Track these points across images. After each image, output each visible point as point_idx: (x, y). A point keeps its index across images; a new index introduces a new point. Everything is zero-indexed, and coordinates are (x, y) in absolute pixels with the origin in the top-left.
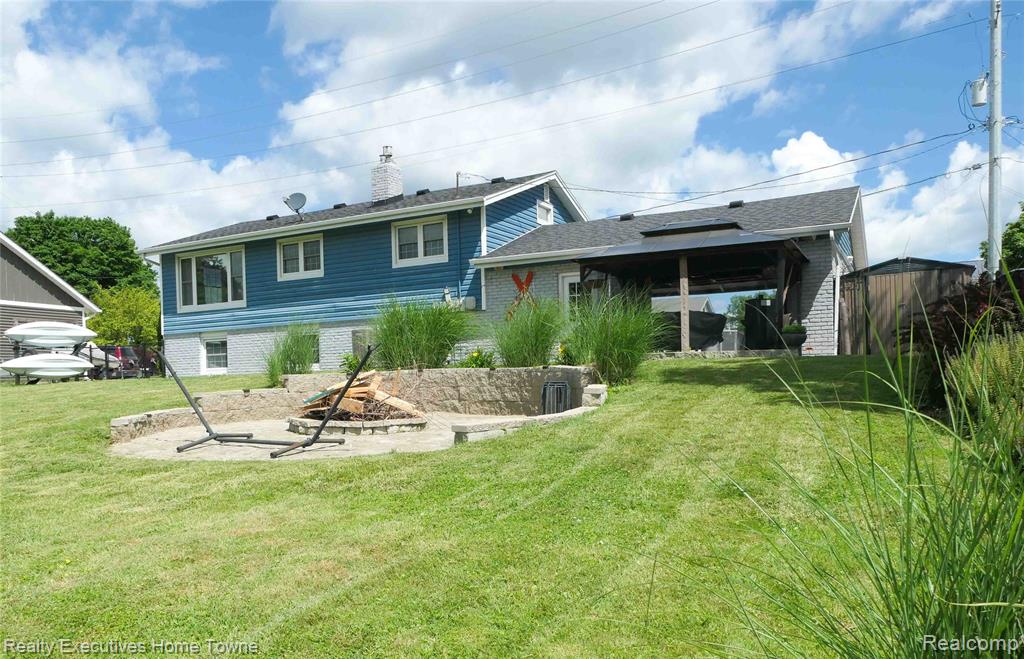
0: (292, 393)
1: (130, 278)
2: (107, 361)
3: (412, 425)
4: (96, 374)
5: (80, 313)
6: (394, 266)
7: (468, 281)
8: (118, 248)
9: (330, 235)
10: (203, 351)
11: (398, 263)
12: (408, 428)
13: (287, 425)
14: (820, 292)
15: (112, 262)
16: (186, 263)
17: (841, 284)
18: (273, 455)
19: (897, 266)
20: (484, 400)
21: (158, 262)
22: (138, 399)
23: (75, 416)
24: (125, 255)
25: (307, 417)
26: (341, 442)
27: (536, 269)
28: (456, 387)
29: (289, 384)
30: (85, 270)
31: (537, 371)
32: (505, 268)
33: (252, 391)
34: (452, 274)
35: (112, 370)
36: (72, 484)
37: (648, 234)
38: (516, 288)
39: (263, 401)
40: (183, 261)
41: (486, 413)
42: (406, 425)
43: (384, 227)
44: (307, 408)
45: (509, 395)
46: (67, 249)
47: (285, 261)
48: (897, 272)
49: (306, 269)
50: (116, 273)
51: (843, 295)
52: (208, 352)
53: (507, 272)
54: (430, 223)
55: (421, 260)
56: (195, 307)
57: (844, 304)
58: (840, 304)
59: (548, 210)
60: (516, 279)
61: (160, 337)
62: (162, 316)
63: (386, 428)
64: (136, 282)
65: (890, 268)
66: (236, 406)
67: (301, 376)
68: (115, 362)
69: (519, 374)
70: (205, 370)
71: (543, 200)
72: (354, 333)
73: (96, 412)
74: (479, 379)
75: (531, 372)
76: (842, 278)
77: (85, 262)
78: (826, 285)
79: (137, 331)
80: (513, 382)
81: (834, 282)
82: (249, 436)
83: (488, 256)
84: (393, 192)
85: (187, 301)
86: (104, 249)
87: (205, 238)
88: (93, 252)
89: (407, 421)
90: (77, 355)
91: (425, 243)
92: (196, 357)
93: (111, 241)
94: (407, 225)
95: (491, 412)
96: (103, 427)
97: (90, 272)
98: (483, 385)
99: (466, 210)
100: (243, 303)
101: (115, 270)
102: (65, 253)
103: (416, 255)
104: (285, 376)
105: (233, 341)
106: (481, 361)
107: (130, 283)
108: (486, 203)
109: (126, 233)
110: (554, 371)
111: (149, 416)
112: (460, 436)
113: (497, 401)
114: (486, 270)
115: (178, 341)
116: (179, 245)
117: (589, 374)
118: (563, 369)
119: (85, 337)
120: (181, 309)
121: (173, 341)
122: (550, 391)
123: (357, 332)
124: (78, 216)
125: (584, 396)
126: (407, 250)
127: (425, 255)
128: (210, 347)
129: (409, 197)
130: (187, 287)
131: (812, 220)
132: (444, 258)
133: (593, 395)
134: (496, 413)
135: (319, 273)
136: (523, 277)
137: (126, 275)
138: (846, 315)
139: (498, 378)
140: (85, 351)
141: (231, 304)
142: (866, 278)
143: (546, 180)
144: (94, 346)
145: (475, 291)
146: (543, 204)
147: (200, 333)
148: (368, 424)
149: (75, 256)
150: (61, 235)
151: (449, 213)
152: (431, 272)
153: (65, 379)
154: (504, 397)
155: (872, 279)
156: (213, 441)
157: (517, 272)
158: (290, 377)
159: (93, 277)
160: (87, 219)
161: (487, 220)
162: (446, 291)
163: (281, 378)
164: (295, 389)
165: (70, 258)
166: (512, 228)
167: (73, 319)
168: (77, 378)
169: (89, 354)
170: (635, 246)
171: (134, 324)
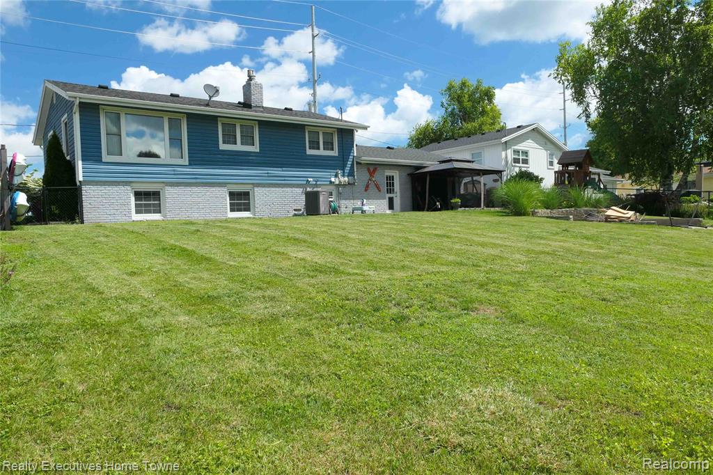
6: (307, 153)
10: (132, 199)
11: (309, 151)
27: (377, 166)
38: (369, 174)
49: (242, 144)
52: (138, 199)
53: (365, 166)
54: (326, 132)
55: (323, 152)
56: (125, 158)
60: (369, 170)
70: (134, 216)
91: (324, 142)
94: (314, 130)
100: (185, 161)
103: (319, 149)
114: (356, 163)
115: (102, 188)
120: (106, 158)
121: (93, 188)
127: (324, 149)
128: (140, 195)
132: (335, 153)
135: (255, 149)
141: (170, 161)
145: (352, 174)
147: (131, 182)
152: (328, 160)
157: (369, 167)
162: (339, 172)
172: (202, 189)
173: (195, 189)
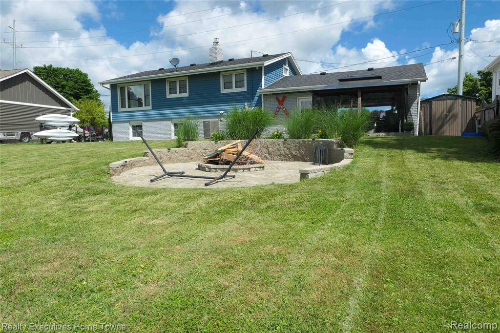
0: (190, 150)
1: (88, 96)
2: (84, 133)
3: (260, 167)
4: (78, 139)
5: (70, 111)
6: (222, 92)
7: (255, 101)
8: (83, 82)
9: (192, 77)
10: (131, 130)
11: (223, 91)
12: (259, 169)
13: (197, 167)
14: (412, 108)
15: (79, 88)
16: (122, 89)
17: (421, 104)
18: (206, 185)
19: (444, 97)
20: (281, 154)
21: (109, 88)
22: (114, 153)
23: (85, 162)
24: (85, 86)
25: (208, 163)
26: (234, 177)
27: (286, 95)
28: (267, 148)
29: (189, 146)
30: (67, 91)
31: (310, 141)
32: (273, 94)
33: (172, 149)
34: (249, 96)
35: (86, 137)
36: (105, 203)
37: (341, 80)
38: (277, 103)
39: (177, 154)
40: (121, 87)
41: (282, 160)
42: (258, 167)
43: (217, 74)
44: (207, 158)
45: (294, 153)
46: (58, 82)
47: (170, 89)
48: (444, 100)
49: (180, 93)
50: (82, 94)
51: (421, 110)
52: (133, 129)
53: (273, 96)
54: (238, 73)
55: (234, 90)
56: (127, 109)
57: (422, 113)
58: (420, 113)
59: (287, 70)
60: (278, 99)
61: (110, 122)
62: (111, 113)
63: (249, 169)
64: (91, 98)
65: (441, 98)
66: (164, 156)
67: (194, 142)
68: (87, 134)
69: (299, 142)
70: (132, 138)
71: (285, 65)
72: (204, 122)
73: (95, 160)
74: (279, 145)
75: (306, 141)
76: (421, 102)
77: (67, 88)
78: (414, 105)
79: (93, 119)
80: (296, 146)
81: (418, 103)
82: (183, 173)
83: (265, 88)
84: (219, 59)
85: (123, 106)
86: (76, 82)
87: (131, 77)
88: (71, 83)
89: (258, 165)
90: (70, 130)
91: (236, 82)
92: (128, 132)
93: (79, 79)
94: (228, 74)
95: (284, 160)
96: (104, 167)
97: (69, 92)
98: (280, 147)
99: (256, 68)
100: (150, 108)
101: (81, 92)
102: (58, 83)
103: (232, 88)
104: (186, 142)
105: (145, 125)
106: (278, 136)
107: (88, 98)
108: (265, 65)
109: (86, 75)
110: (318, 141)
111: (126, 162)
112: (304, 175)
113: (287, 155)
114: (264, 95)
115: (119, 124)
116: (119, 80)
117: (338, 143)
118: (323, 141)
119: (74, 122)
120: (120, 109)
121: (116, 124)
122: (318, 151)
123: (206, 122)
124: (63, 67)
125: (345, 154)
126: (228, 85)
127: (236, 88)
128: (134, 127)
129: (226, 62)
130: (123, 100)
131: (409, 76)
132: (244, 89)
133: (349, 154)
134: (287, 160)
135: (186, 95)
136: (281, 98)
137: (86, 95)
138: (422, 118)
139: (288, 144)
140: (74, 128)
141: (144, 108)
142: (431, 102)
143: (288, 56)
144: (78, 126)
145: (259, 104)
146: (285, 67)
147: (130, 121)
148: (241, 167)
149: (62, 85)
150: (56, 75)
151: (247, 69)
152: (239, 95)
153: (64, 142)
154: (291, 154)
155: (434, 102)
156: (167, 176)
157: (278, 96)
158: (189, 142)
159: (71, 95)
160: (68, 68)
161: (265, 73)
162: (246, 104)
163: (184, 143)
164: (191, 148)
165: (60, 86)
166: (274, 77)
167: (67, 113)
168: (70, 141)
169: (75, 129)
170: (336, 86)
171: (91, 116)
172: (159, 122)
173: (156, 123)
